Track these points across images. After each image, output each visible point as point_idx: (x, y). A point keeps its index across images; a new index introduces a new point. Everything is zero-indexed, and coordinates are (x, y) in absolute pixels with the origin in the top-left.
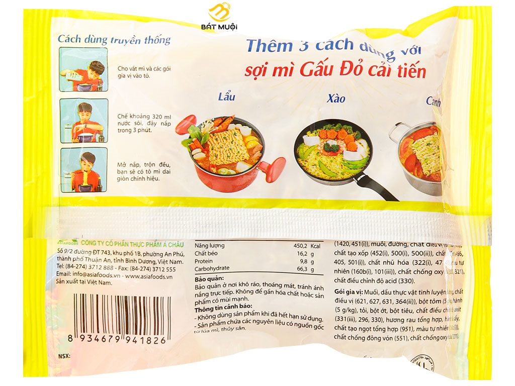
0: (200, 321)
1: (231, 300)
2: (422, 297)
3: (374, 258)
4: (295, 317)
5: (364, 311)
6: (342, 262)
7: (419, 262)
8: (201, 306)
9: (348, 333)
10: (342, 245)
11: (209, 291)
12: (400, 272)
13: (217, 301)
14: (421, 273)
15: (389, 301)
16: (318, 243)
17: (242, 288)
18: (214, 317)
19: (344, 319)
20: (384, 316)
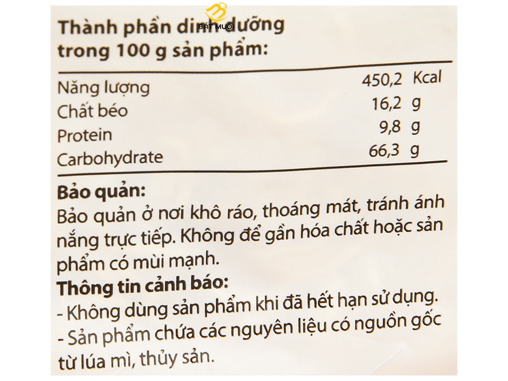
0: (74, 324)
1: (167, 262)
4: (354, 302)
8: (76, 277)
11: (99, 230)
13: (123, 263)
16: (433, 69)
17: (200, 225)
18: (114, 314)
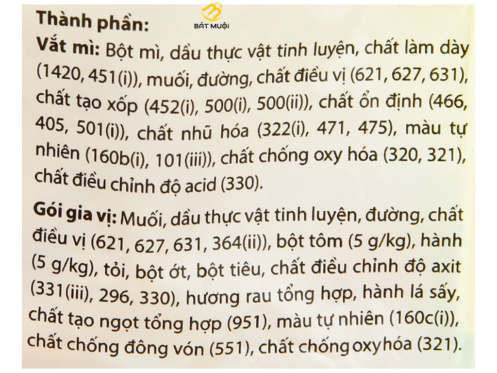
2: (287, 229)
3: (156, 121)
5: (115, 272)
6: (58, 124)
7: (273, 129)
9: (66, 331)
10: (58, 74)
12: (226, 159)
14: (277, 158)
15: (194, 243)
19: (56, 289)
20: (179, 287)
